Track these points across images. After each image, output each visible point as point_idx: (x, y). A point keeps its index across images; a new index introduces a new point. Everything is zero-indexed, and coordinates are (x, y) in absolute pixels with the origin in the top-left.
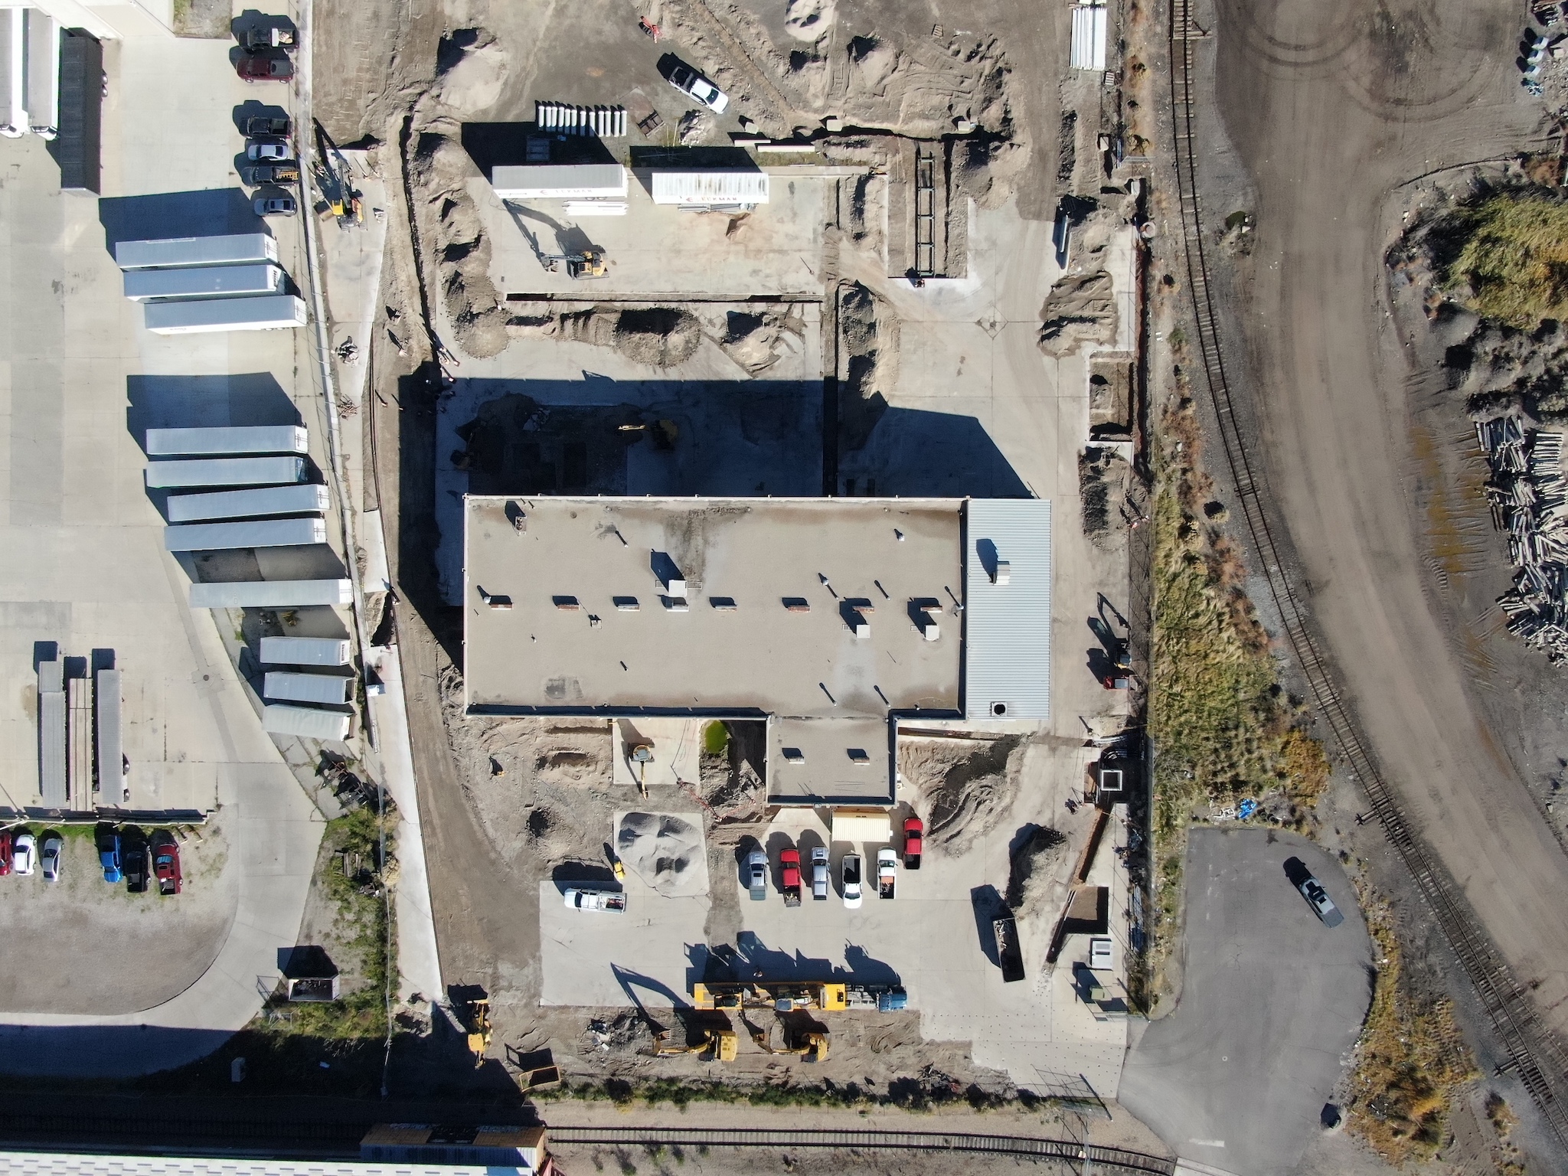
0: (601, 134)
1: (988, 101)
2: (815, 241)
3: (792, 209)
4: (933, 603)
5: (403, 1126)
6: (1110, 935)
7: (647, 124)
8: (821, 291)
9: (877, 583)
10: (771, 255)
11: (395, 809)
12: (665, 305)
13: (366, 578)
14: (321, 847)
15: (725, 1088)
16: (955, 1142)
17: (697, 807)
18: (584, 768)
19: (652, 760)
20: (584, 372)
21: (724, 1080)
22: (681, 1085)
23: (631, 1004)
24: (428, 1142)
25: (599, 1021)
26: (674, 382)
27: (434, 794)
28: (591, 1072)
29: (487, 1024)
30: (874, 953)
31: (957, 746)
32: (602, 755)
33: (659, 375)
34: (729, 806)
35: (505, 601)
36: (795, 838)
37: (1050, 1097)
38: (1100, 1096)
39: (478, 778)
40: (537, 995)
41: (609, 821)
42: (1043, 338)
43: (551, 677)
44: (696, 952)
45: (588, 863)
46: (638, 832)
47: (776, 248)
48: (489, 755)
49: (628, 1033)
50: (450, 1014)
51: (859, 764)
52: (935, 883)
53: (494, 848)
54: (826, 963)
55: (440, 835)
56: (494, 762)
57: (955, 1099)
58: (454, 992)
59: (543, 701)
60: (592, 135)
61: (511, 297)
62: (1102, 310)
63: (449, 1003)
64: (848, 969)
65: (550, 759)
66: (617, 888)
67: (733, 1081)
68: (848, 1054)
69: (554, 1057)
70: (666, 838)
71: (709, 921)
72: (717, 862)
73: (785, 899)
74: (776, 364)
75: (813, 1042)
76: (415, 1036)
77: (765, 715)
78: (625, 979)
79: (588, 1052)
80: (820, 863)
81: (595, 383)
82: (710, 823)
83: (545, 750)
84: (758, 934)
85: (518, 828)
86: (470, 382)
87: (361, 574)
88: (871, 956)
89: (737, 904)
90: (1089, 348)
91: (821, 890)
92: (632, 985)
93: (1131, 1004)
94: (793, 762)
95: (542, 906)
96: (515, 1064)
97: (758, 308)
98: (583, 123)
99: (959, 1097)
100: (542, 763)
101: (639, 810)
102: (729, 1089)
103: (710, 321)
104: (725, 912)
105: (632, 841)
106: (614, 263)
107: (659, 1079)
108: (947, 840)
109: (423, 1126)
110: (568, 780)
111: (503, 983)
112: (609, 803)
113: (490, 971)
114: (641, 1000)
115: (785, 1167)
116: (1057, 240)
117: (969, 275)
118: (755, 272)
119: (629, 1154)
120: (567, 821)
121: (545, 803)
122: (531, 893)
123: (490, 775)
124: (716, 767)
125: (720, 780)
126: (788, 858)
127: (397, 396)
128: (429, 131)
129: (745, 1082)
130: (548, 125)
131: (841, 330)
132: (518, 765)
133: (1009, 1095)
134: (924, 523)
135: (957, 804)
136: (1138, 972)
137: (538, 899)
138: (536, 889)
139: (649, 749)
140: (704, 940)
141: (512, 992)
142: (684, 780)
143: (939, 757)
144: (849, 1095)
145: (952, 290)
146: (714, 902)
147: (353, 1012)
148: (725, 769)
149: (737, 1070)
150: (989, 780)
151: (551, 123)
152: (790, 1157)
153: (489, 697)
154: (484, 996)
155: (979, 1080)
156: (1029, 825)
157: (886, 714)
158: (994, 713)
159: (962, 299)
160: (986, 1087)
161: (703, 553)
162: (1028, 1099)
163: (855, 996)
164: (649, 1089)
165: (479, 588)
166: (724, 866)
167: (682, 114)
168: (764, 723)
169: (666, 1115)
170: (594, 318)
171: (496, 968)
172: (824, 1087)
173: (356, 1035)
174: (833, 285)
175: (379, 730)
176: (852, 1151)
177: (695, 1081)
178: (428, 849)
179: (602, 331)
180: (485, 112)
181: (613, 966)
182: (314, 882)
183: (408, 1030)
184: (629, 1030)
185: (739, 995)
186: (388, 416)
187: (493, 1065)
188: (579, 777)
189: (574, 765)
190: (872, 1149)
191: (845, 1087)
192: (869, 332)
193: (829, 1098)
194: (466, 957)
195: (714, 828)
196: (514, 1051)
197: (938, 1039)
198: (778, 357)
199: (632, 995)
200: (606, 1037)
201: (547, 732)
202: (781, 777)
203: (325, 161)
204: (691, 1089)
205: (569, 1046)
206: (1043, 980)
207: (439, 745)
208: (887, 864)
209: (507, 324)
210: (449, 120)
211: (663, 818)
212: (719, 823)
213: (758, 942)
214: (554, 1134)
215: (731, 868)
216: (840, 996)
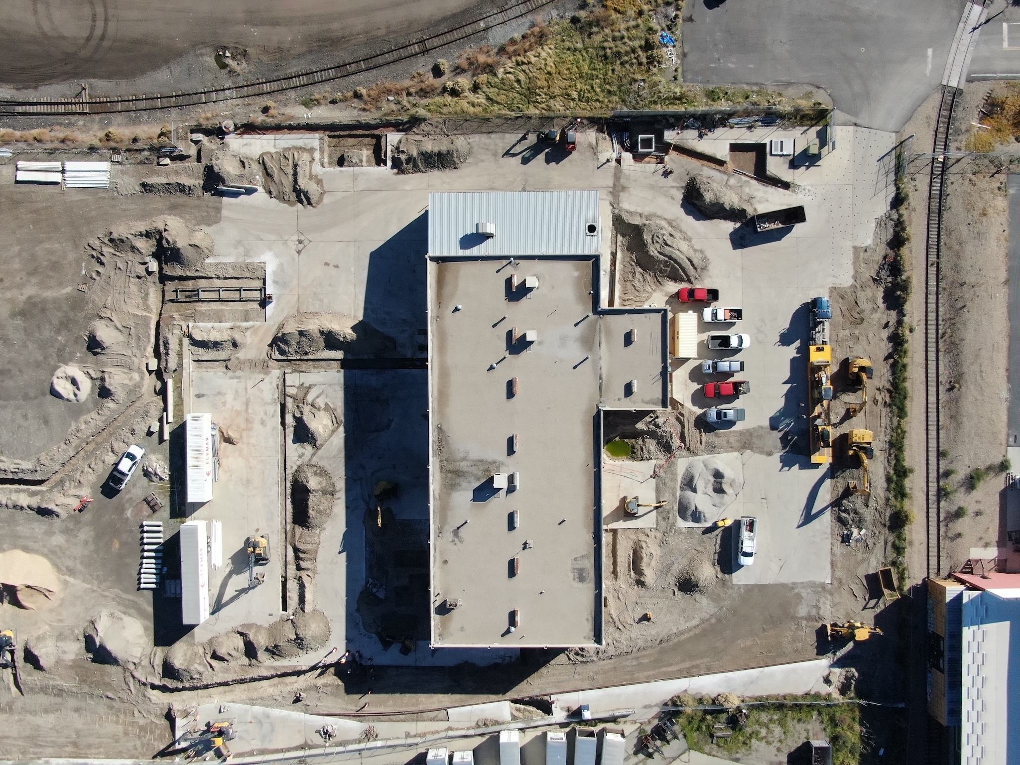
0: (161, 541)
1: (134, 249)
2: (239, 378)
3: (215, 395)
4: (509, 282)
5: (929, 691)
6: (767, 141)
7: (153, 506)
8: (276, 373)
9: (494, 326)
10: (250, 411)
11: (678, 697)
12: (289, 491)
13: (500, 719)
14: (709, 754)
15: (893, 438)
16: (933, 258)
17: (673, 462)
18: (644, 551)
19: (636, 498)
20: (340, 553)
21: (887, 438)
22: (892, 472)
23: (828, 513)
24: (942, 671)
25: (843, 537)
26: (347, 484)
27: (666, 666)
28: (883, 543)
29: (846, 625)
30: (785, 324)
31: (622, 262)
32: (633, 537)
33: (341, 495)
34: (671, 437)
35: (512, 616)
36: (696, 386)
37: (896, 185)
38: (894, 145)
39: (653, 632)
40: (823, 586)
41: (685, 531)
42: (310, 203)
43: (572, 579)
44: (787, 462)
45: (718, 547)
46: (693, 508)
47: (244, 407)
48: (635, 624)
49: (852, 514)
50: (840, 653)
51: (635, 338)
52: (729, 277)
53: (708, 620)
54: (793, 361)
55: (698, 662)
56: (640, 620)
57: (899, 258)
58: (821, 651)
59: (590, 585)
60: (161, 548)
61: (285, 608)
62: (288, 159)
63: (830, 655)
64: (797, 344)
65: (637, 577)
66: (737, 524)
67: (888, 432)
68: (865, 343)
69: (871, 571)
70: (698, 487)
71: (762, 453)
72: (715, 446)
73: (744, 393)
74: (332, 406)
75: (856, 370)
76: (857, 681)
77: (599, 411)
78: (809, 517)
79: (867, 545)
80: (715, 366)
81: (348, 544)
82: (685, 453)
83: (630, 581)
84: (772, 414)
85: (692, 601)
86: (349, 640)
87: (497, 723)
88: (787, 326)
89: (748, 430)
90: (317, 169)
91: (736, 366)
92: (814, 512)
93: (821, 123)
94: (635, 389)
95: (752, 582)
96: (877, 603)
97: (289, 420)
98: (153, 554)
99: (897, 255)
100: (640, 583)
101: (676, 508)
102: (895, 435)
103: (300, 456)
104: (755, 440)
105: (700, 513)
106: (257, 530)
107: (888, 490)
108: (695, 269)
109: (929, 675)
110: (653, 562)
111: (814, 612)
112: (671, 531)
113: (804, 623)
114: (825, 505)
115: (955, 390)
116: (236, 195)
117: (263, 261)
118: (263, 423)
119: (948, 512)
120: (686, 563)
121: (671, 580)
122: (742, 591)
123: (650, 623)
124: (642, 448)
125: (651, 444)
126: (711, 391)
127: (360, 696)
128: (161, 671)
129: (888, 422)
130: (154, 580)
131: (305, 357)
132: (643, 601)
133: (895, 217)
134: (447, 290)
135: (666, 262)
136: (796, 118)
137: (747, 585)
138: (739, 587)
139: (628, 500)
140: (777, 456)
141: (821, 605)
142: (652, 473)
143: (630, 276)
144: (897, 341)
145: (275, 273)
146: (747, 449)
147: (839, 729)
148: (643, 441)
149: (879, 429)
150: (647, 237)
151: (153, 578)
152: (948, 386)
153: (588, 627)
154: (824, 627)
155: (884, 240)
156: (682, 206)
157: (597, 316)
158: (595, 233)
159: (281, 266)
160: (889, 234)
161: (473, 461)
162: (898, 201)
163: (819, 338)
164: (896, 497)
165: (503, 635)
166: (717, 441)
167: (145, 480)
168: (605, 412)
169: (915, 484)
170: (299, 546)
171: (802, 618)
172: (891, 361)
173: (857, 727)
174: (272, 363)
175: (617, 709)
176: (942, 338)
177: (888, 461)
178: (710, 671)
179: (309, 539)
180: (146, 629)
181: (799, 527)
182: (737, 760)
183: (853, 686)
184: (849, 514)
185: (820, 428)
186: (374, 702)
187: (879, 620)
188: (651, 554)
189: (642, 559)
190: (940, 322)
191: (891, 344)
192: (306, 336)
193: (900, 357)
194: (794, 641)
195: (688, 450)
196: (867, 603)
197: (852, 273)
198: (326, 404)
199: (821, 512)
200: (855, 532)
201: (616, 579)
202: (647, 398)
203: (184, 750)
204: (895, 465)
205: (863, 560)
206: (804, 192)
207: (628, 663)
208: (714, 314)
209: (304, 611)
210: (152, 656)
211: (682, 489)
212: (685, 445)
213: (778, 414)
214: (933, 571)
215: (718, 436)
216: (820, 350)
